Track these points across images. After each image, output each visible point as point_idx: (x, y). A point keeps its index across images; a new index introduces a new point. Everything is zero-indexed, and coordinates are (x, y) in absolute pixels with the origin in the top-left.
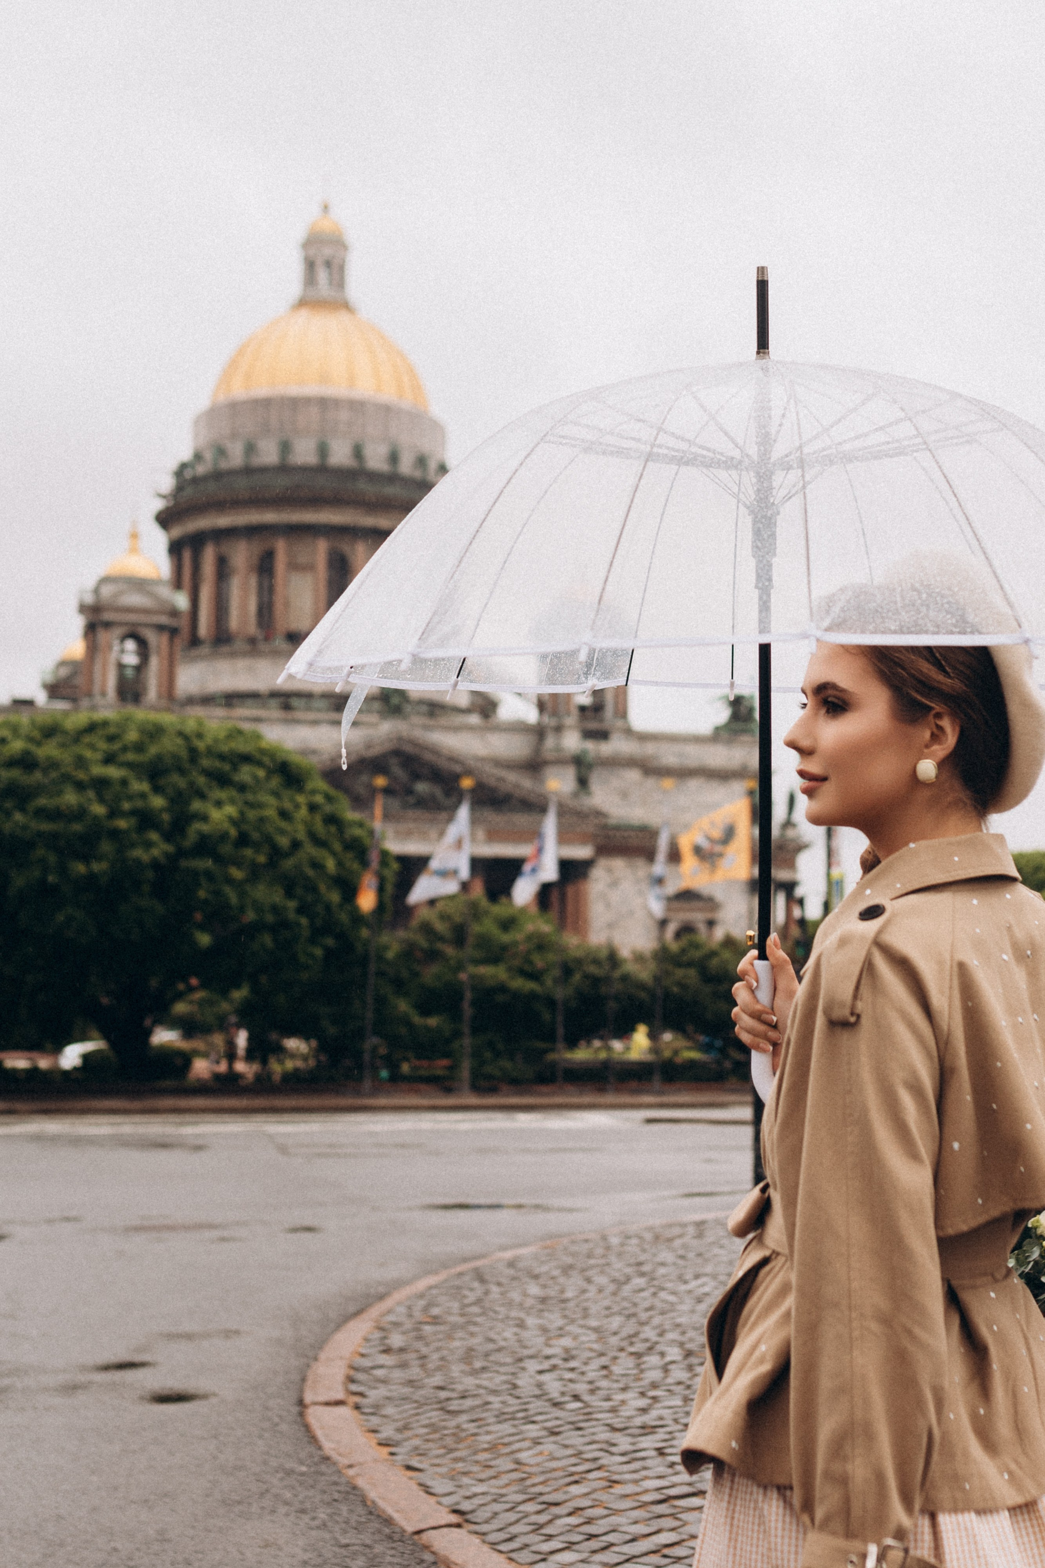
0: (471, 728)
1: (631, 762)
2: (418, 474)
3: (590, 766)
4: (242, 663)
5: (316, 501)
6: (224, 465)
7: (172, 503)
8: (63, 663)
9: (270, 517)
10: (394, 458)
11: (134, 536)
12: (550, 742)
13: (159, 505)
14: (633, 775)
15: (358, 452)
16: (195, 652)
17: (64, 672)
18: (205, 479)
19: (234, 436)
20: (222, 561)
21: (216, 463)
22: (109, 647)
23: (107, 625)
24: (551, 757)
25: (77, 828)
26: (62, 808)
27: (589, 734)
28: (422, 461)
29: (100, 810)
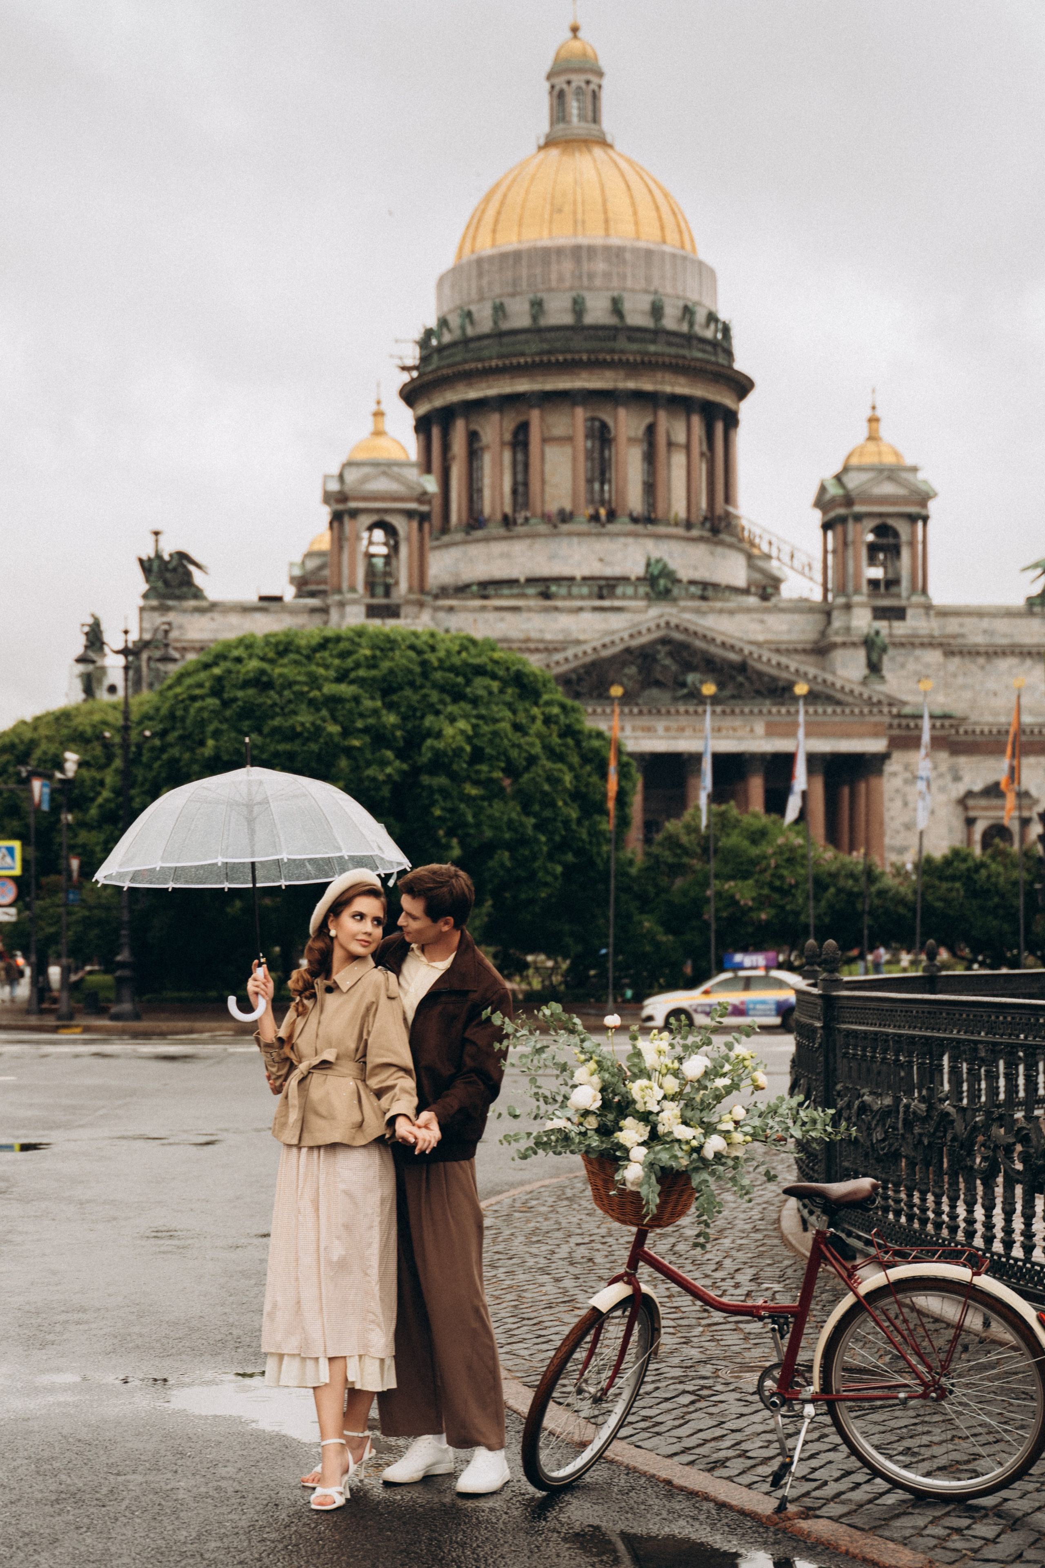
0: (748, 610)
1: (930, 643)
2: (685, 328)
3: (884, 649)
4: (496, 548)
5: (570, 366)
6: (470, 331)
7: (416, 376)
8: (310, 555)
9: (522, 386)
10: (657, 311)
11: (378, 414)
12: (837, 623)
13: (406, 377)
14: (934, 657)
15: (616, 308)
16: (446, 539)
17: (311, 564)
18: (453, 345)
19: (481, 299)
20: (473, 437)
21: (463, 328)
22: (358, 538)
23: (354, 514)
24: (839, 639)
25: (314, 747)
26: (299, 729)
27: (880, 613)
28: (688, 312)
29: (334, 729)
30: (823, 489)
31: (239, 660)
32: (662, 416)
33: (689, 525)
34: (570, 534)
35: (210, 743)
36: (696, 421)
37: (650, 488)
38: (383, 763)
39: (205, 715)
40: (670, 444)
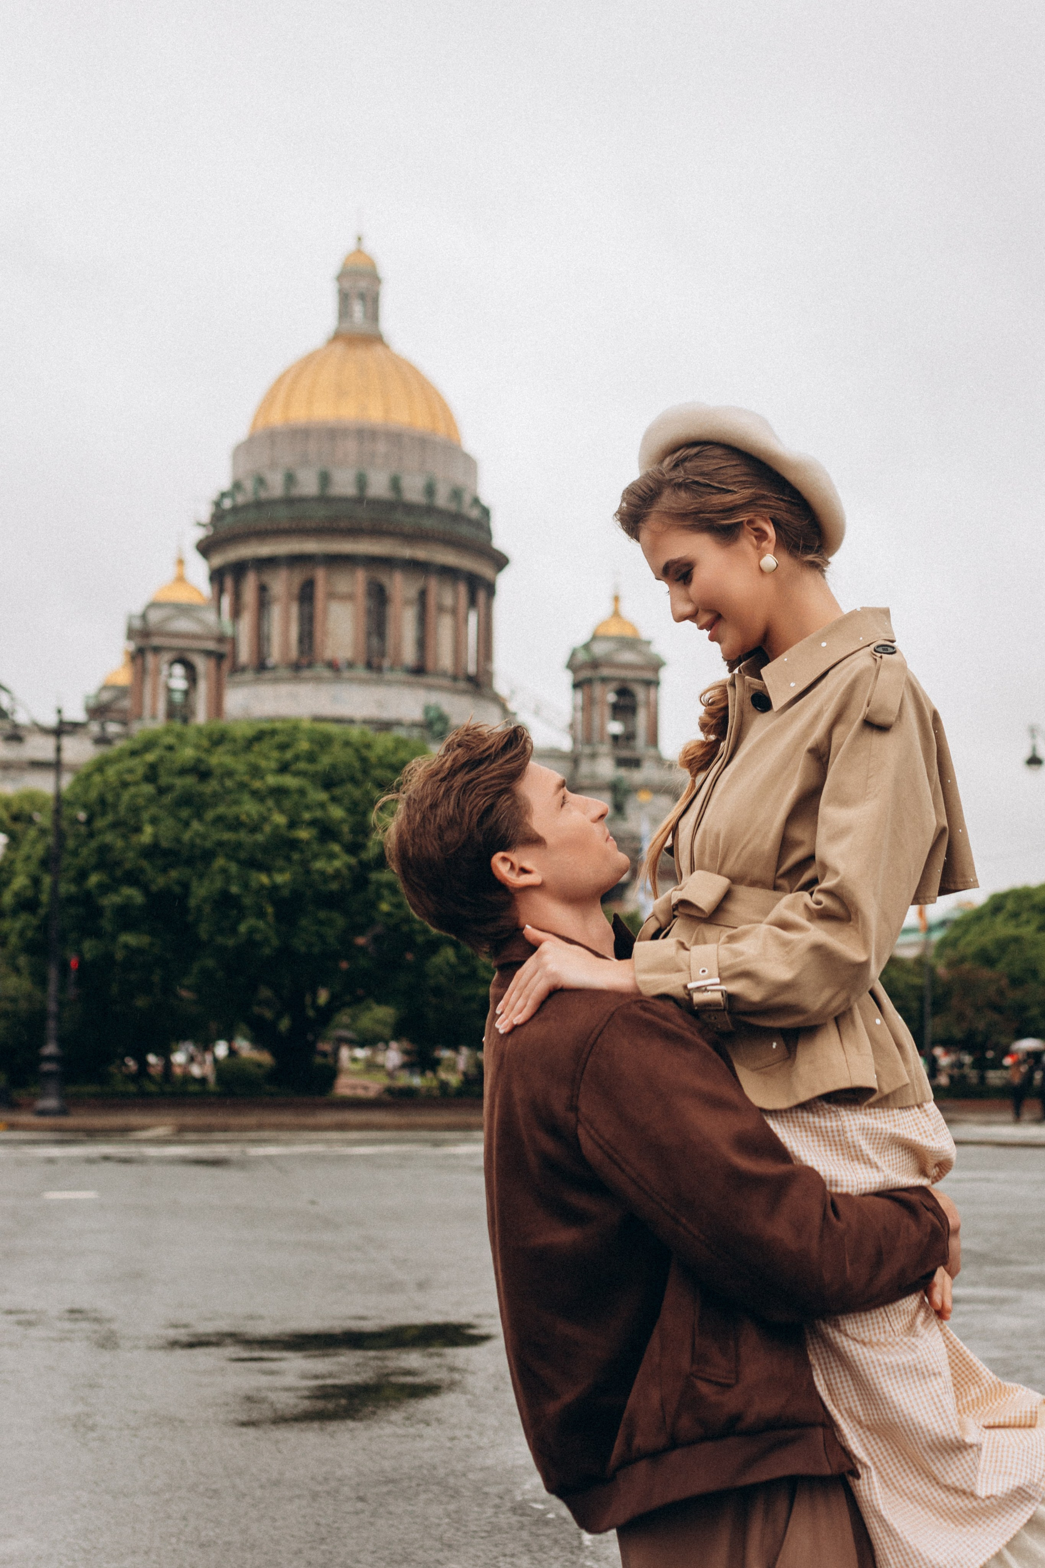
2: (452, 507)
3: (625, 793)
4: (284, 689)
5: (354, 532)
6: (263, 495)
7: (211, 533)
8: (105, 688)
9: (311, 546)
10: (430, 490)
11: (181, 562)
12: (585, 769)
13: (200, 534)
15: (395, 484)
16: (238, 678)
17: (106, 696)
18: (246, 507)
19: (274, 468)
20: (263, 589)
21: (256, 493)
22: (158, 672)
23: (157, 650)
24: (586, 782)
25: (260, 838)
26: (243, 817)
27: (622, 762)
28: (456, 494)
29: (280, 819)
30: (574, 654)
31: (170, 748)
32: (433, 584)
33: (455, 678)
34: (351, 680)
35: (148, 830)
36: (463, 590)
37: (422, 644)
38: (332, 856)
39: (141, 801)
40: (441, 609)
